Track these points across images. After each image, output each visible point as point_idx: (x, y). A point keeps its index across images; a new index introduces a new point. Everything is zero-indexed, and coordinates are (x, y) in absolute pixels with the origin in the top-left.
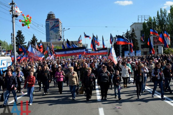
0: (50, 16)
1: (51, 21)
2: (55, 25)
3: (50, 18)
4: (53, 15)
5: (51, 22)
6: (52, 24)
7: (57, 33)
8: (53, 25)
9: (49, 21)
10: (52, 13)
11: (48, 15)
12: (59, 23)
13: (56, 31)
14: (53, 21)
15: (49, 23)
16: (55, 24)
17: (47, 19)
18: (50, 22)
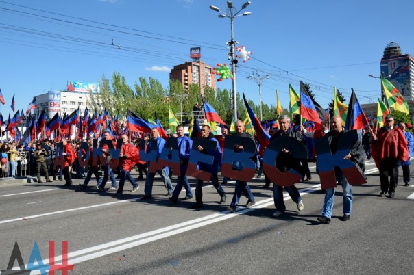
0: (389, 52)
1: (393, 62)
2: (399, 68)
3: (390, 55)
4: (395, 48)
5: (391, 64)
6: (393, 66)
7: (405, 84)
8: (396, 67)
9: (386, 62)
10: (394, 45)
11: (386, 49)
12: (409, 64)
13: (402, 79)
14: (396, 62)
15: (387, 66)
16: (400, 65)
17: (382, 59)
18: (390, 62)
